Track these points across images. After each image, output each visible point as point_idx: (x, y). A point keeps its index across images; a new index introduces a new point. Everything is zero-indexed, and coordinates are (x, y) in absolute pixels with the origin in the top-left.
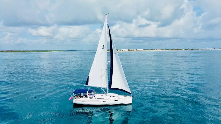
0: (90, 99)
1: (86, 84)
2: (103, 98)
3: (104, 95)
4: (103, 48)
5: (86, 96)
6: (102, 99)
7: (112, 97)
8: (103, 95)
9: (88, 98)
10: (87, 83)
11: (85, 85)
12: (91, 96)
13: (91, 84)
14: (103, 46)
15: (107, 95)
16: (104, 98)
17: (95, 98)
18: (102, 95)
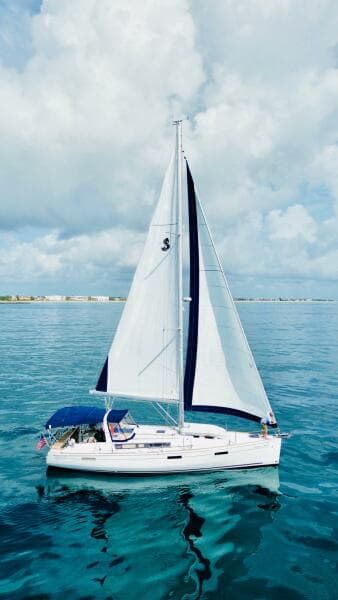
0: (114, 447)
1: (98, 389)
2: (168, 445)
3: (168, 430)
4: (164, 249)
5: (100, 437)
6: (165, 449)
7: (202, 439)
8: (163, 432)
9: (108, 444)
10: (102, 385)
11: (93, 392)
12: (121, 436)
13: (117, 387)
14: (167, 240)
15: (184, 430)
16: (172, 445)
17: (137, 445)
18: (158, 432)
